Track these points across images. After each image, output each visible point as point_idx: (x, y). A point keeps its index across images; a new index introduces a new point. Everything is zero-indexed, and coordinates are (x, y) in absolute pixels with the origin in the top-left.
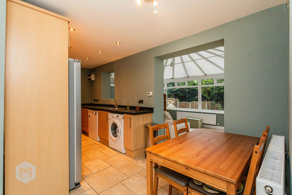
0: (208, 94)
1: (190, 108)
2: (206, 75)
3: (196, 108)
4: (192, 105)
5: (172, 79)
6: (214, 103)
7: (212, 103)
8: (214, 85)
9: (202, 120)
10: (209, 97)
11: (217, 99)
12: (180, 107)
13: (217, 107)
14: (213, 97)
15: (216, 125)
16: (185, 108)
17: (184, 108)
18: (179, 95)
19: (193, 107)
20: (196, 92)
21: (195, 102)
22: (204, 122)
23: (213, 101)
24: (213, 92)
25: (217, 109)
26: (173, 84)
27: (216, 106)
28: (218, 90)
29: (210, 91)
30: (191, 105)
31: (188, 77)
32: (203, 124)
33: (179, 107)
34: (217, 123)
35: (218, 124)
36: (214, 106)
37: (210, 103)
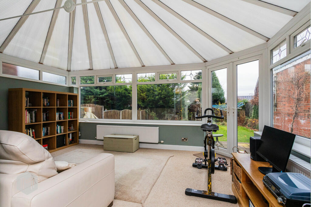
0: (142, 102)
1: (121, 118)
2: (144, 66)
3: (128, 119)
4: (124, 114)
5: (90, 70)
6: (149, 111)
7: (146, 111)
8: (156, 82)
9: (138, 137)
10: (143, 105)
11: (151, 107)
12: (107, 117)
13: (152, 116)
14: (148, 105)
15: (160, 143)
16: (114, 118)
17: (112, 119)
18: (108, 102)
19: (124, 118)
20: (129, 99)
21: (127, 110)
22: (141, 140)
23: (147, 109)
24: (148, 99)
25: (152, 118)
26: (91, 79)
27: (151, 114)
28: (153, 97)
29: (145, 97)
30: (122, 114)
31: (117, 68)
32: (140, 143)
33: (105, 118)
34: (160, 139)
35: (162, 142)
36: (148, 114)
37: (145, 112)
